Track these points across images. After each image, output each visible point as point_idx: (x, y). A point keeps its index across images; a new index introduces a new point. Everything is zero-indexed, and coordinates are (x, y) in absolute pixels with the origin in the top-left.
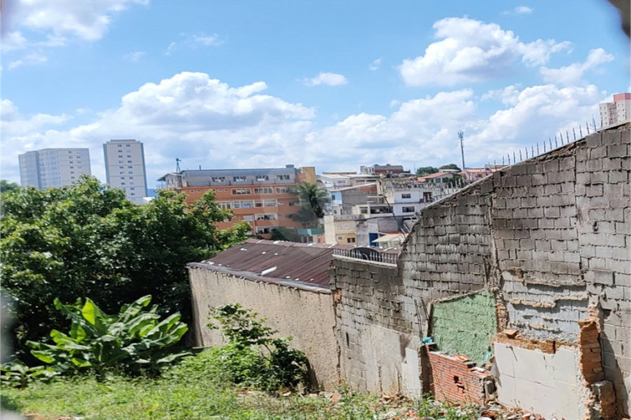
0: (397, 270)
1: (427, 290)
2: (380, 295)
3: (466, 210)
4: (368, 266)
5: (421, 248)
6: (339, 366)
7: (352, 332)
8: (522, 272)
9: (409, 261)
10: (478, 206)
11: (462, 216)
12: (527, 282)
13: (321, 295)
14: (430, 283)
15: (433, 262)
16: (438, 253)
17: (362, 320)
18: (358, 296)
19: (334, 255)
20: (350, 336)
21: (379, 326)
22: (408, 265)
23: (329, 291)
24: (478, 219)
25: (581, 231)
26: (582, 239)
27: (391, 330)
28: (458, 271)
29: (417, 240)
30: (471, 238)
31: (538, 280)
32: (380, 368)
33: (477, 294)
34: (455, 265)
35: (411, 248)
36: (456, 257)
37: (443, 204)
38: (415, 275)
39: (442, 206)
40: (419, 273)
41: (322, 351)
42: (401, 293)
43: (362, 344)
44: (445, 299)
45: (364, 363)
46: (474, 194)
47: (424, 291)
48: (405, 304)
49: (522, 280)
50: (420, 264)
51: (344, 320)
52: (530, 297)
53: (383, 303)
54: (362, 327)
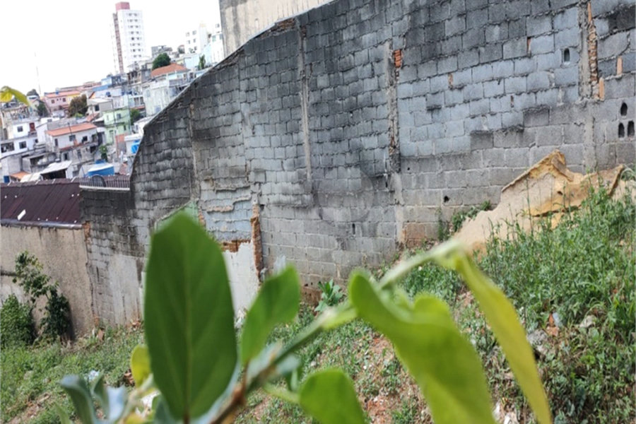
0: (130, 193)
1: (153, 210)
2: (119, 222)
3: (174, 124)
4: (108, 192)
5: (146, 168)
6: (92, 305)
7: (101, 265)
8: (213, 180)
9: (138, 182)
10: (182, 119)
11: (172, 131)
12: (217, 189)
13: (75, 231)
14: (154, 202)
15: (156, 180)
16: (158, 171)
17: (107, 251)
18: (103, 226)
19: (81, 186)
20: (99, 270)
21: (121, 255)
22: (138, 186)
23: (80, 226)
24: (182, 132)
25: (245, 136)
26: (247, 143)
27: (130, 257)
28: (173, 187)
29: (143, 159)
30: (178, 152)
31: (223, 187)
32: (123, 297)
33: (186, 207)
34: (170, 181)
35: (139, 169)
36: (170, 172)
37: (157, 120)
38: (144, 196)
39: (158, 122)
40: (146, 193)
41: (79, 293)
42: (135, 216)
43: (109, 277)
44: (165, 216)
45: (112, 296)
46: (179, 107)
47: (151, 211)
48: (138, 228)
49: (212, 188)
50: (146, 184)
51: (93, 254)
52: (219, 203)
53: (122, 230)
54: (109, 259)
